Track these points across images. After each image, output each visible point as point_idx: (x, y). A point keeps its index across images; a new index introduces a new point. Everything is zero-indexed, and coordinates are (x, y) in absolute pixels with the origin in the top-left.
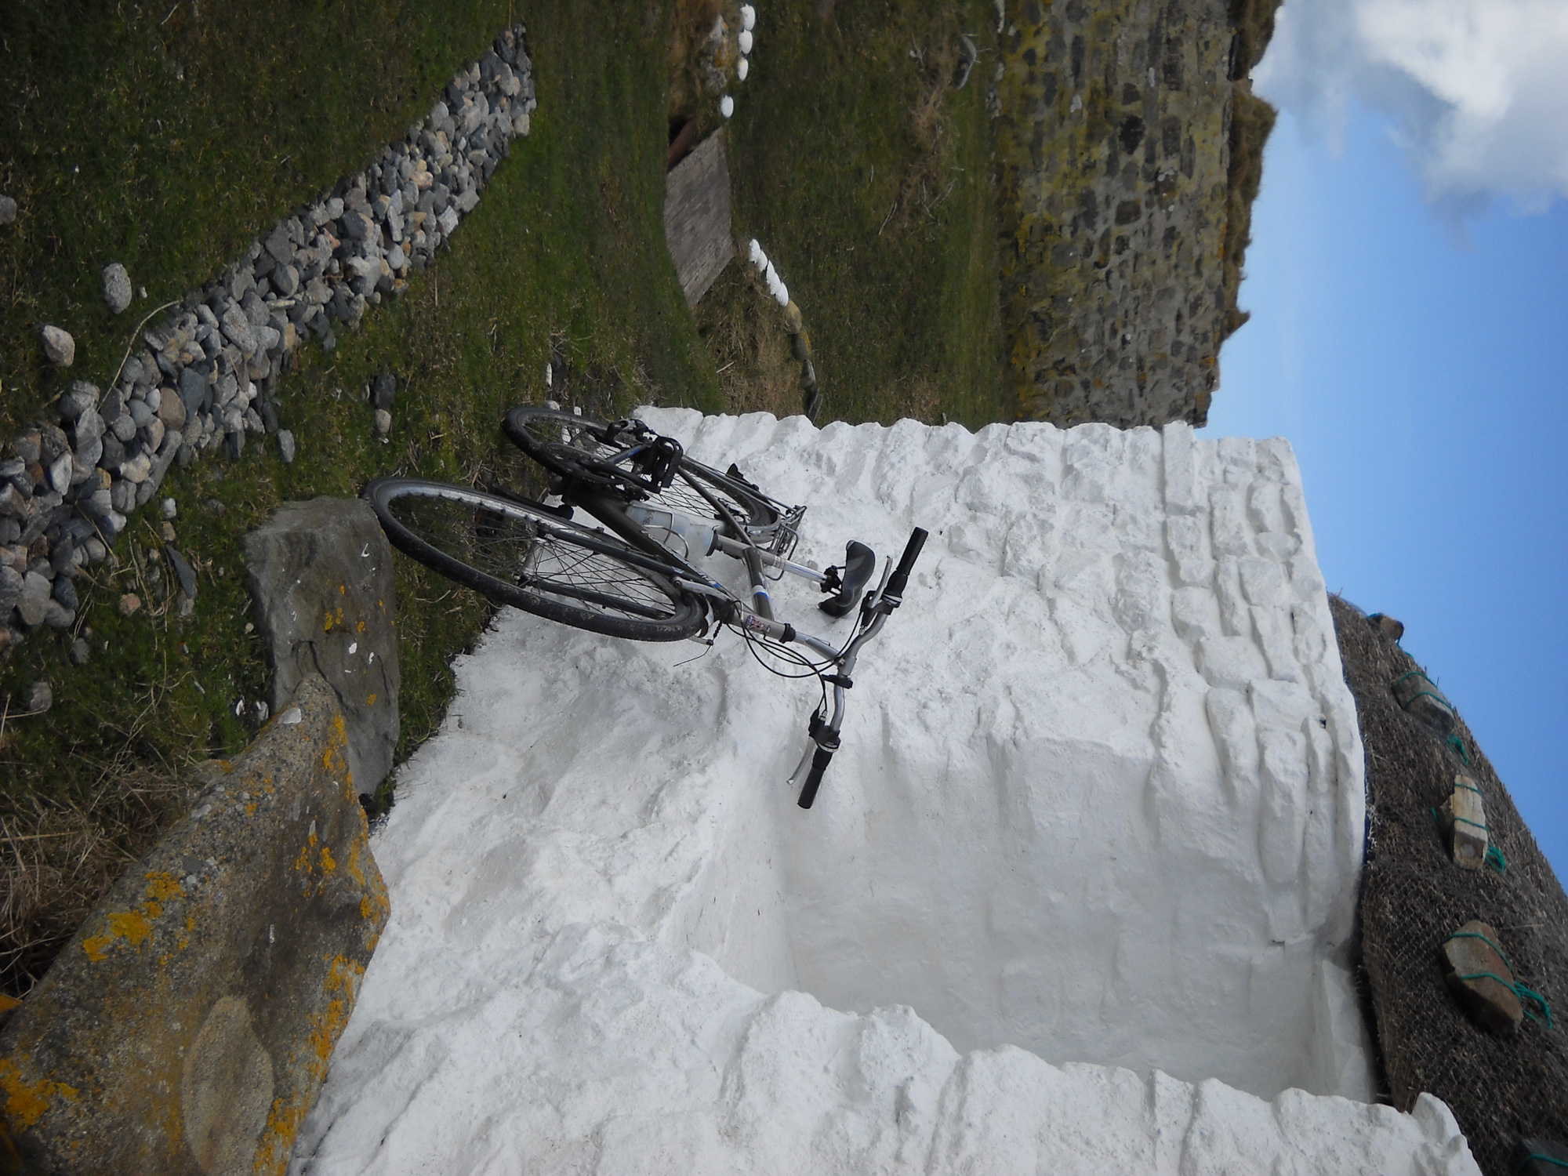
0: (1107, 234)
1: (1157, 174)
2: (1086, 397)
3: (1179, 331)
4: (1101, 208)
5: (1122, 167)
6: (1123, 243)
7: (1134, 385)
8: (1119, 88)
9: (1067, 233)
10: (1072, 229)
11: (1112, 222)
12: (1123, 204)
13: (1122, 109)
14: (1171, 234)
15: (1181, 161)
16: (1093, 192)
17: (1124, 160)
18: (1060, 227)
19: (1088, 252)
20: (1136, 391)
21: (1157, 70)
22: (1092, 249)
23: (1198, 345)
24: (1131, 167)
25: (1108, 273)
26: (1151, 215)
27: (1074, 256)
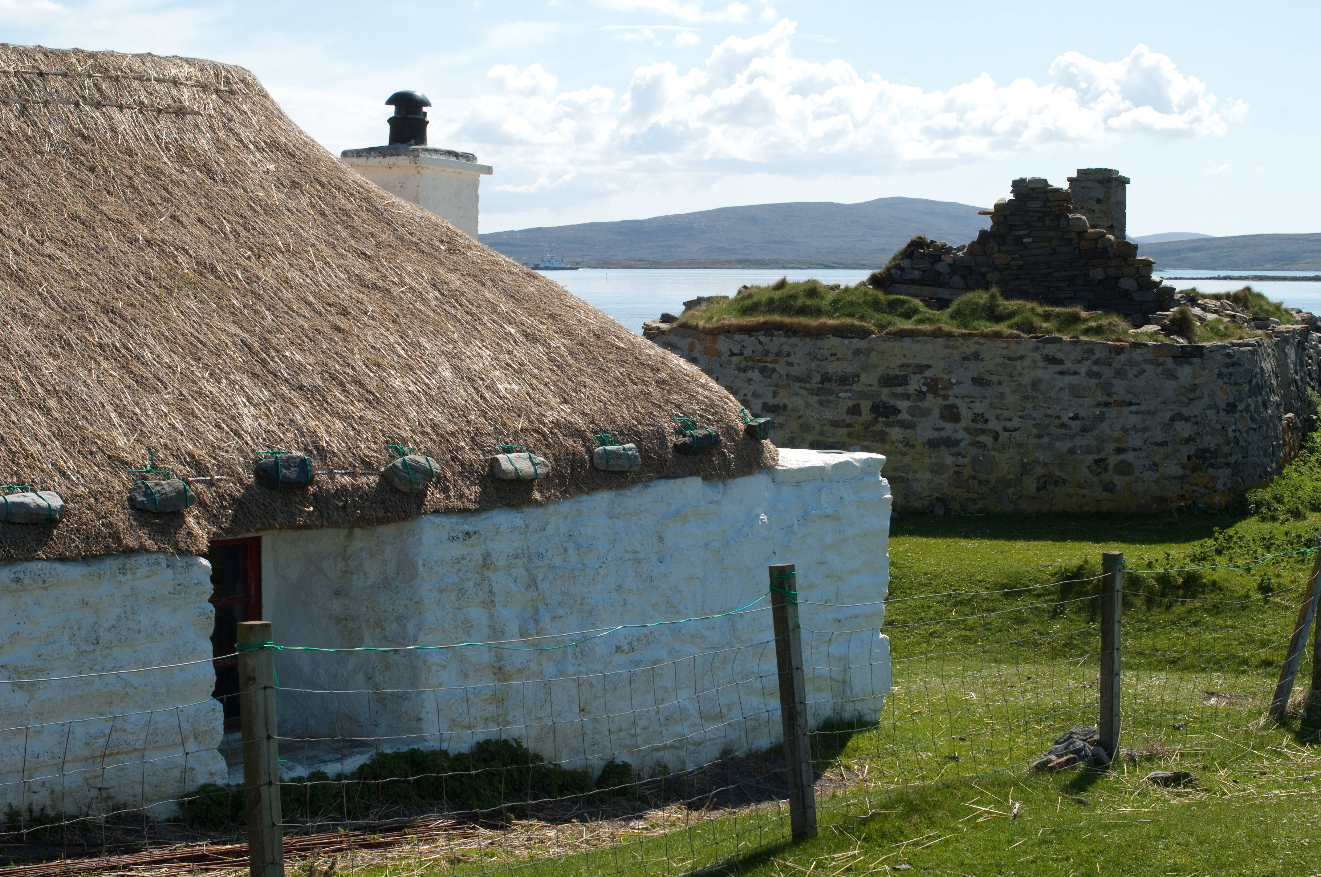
0: (967, 430)
1: (920, 392)
2: (1134, 450)
3: (1075, 373)
4: (944, 434)
5: (910, 418)
6: (979, 418)
7: (1126, 410)
8: (848, 419)
9: (961, 460)
10: (959, 457)
11: (958, 426)
12: (942, 417)
13: (866, 415)
14: (978, 381)
15: (915, 373)
16: (929, 440)
17: (904, 416)
18: (957, 465)
19: (983, 446)
20: (1134, 408)
21: (841, 391)
22: (979, 442)
23: (1094, 358)
24: (912, 411)
25: (1005, 429)
26: (955, 396)
27: (983, 455)
